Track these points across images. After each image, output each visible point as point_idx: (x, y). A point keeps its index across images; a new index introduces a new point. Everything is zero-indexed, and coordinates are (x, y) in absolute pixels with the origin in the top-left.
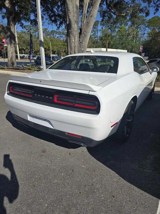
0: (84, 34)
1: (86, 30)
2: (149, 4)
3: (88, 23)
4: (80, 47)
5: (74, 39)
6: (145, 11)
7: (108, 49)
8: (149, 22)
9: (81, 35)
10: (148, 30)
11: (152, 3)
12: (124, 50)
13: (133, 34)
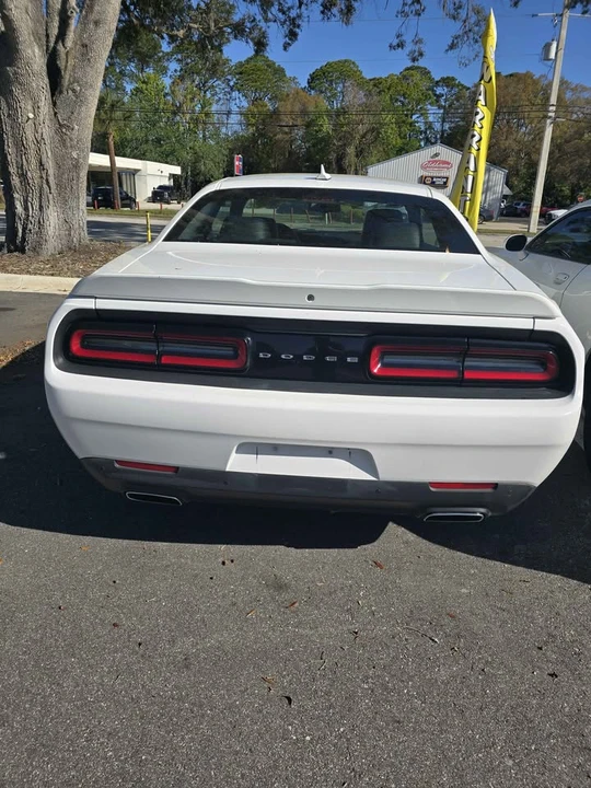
0: (74, 91)
1: (79, 74)
2: (265, 12)
3: (84, 46)
4: (63, 142)
5: (30, 108)
6: (250, 33)
7: (117, 158)
8: (241, 73)
9: (61, 92)
10: (240, 102)
11: (275, 9)
12: (167, 163)
13: (193, 112)
